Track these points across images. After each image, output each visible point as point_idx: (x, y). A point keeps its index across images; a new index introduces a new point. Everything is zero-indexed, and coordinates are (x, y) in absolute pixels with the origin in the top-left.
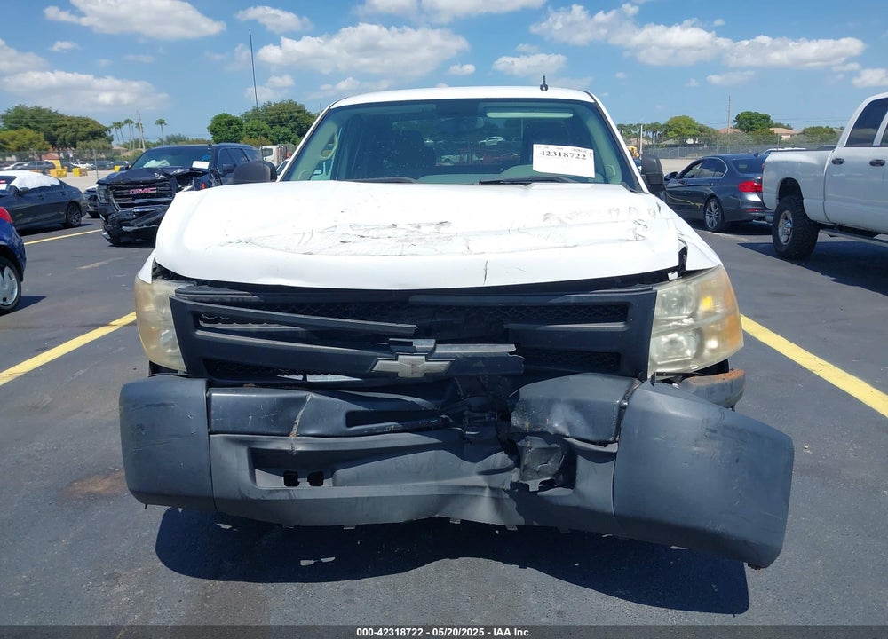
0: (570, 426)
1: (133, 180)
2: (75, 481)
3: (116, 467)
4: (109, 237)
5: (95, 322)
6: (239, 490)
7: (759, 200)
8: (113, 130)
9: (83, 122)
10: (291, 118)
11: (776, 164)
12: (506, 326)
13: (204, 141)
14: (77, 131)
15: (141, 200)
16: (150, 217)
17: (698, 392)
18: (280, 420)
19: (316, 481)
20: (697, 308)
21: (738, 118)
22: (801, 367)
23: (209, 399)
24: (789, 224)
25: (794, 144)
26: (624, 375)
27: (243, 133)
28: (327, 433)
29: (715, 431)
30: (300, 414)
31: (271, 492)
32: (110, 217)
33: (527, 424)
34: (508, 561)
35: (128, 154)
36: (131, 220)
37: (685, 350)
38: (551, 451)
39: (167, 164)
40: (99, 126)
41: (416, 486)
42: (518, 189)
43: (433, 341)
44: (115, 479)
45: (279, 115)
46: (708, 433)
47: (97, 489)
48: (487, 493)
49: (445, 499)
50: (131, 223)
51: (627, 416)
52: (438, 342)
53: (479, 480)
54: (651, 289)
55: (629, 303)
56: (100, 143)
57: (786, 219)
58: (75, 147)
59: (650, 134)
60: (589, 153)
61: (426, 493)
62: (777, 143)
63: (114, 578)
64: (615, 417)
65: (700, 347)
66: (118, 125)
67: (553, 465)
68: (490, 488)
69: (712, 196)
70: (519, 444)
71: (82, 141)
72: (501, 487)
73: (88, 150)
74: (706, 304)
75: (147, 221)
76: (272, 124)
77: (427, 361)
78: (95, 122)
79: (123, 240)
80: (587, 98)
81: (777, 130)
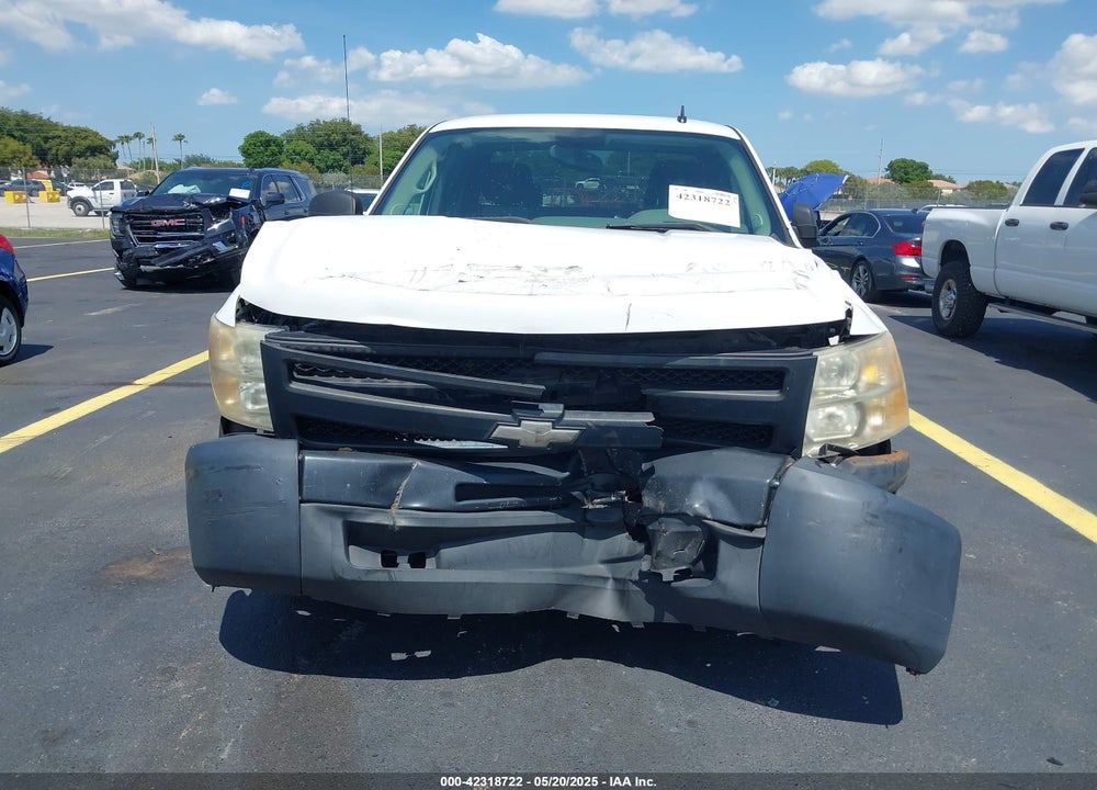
0: (712, 507)
1: (155, 208)
2: (112, 564)
3: (158, 549)
4: (122, 278)
5: (115, 380)
6: (333, 568)
7: (917, 266)
8: (118, 145)
9: (81, 133)
10: (344, 140)
11: (939, 224)
12: (644, 392)
13: (233, 165)
14: (73, 144)
15: (165, 234)
16: (176, 254)
17: (857, 473)
18: (381, 490)
19: (417, 562)
20: (858, 379)
21: (891, 167)
22: (963, 462)
23: (301, 463)
24: (954, 296)
25: (957, 201)
26: (775, 452)
27: (283, 157)
28: (433, 508)
29: (876, 517)
30: (404, 484)
31: (369, 572)
32: (125, 253)
33: (662, 504)
34: (630, 664)
35: (137, 176)
36: (151, 258)
37: (844, 426)
38: (688, 535)
39: (198, 191)
40: (102, 139)
41: (531, 573)
42: (654, 237)
43: (562, 406)
44: (161, 563)
45: (330, 136)
46: (869, 519)
47: (139, 574)
48: (610, 585)
49: (563, 589)
50: (152, 261)
51: (778, 495)
52: (566, 408)
53: (603, 570)
54: (811, 354)
55: (787, 369)
56: (100, 160)
57: (949, 289)
58: (70, 165)
59: (784, 181)
60: (734, 198)
61: (544, 582)
62: (936, 198)
63: (169, 673)
64: (764, 498)
65: (862, 423)
66: (127, 139)
67: (690, 552)
68: (615, 579)
69: (861, 259)
70: (650, 527)
71: (79, 157)
72: (628, 578)
73: (85, 169)
74: (869, 375)
75: (172, 260)
76: (320, 147)
77: (554, 428)
78: (96, 134)
79: (140, 282)
80: (732, 135)
81: (936, 183)
